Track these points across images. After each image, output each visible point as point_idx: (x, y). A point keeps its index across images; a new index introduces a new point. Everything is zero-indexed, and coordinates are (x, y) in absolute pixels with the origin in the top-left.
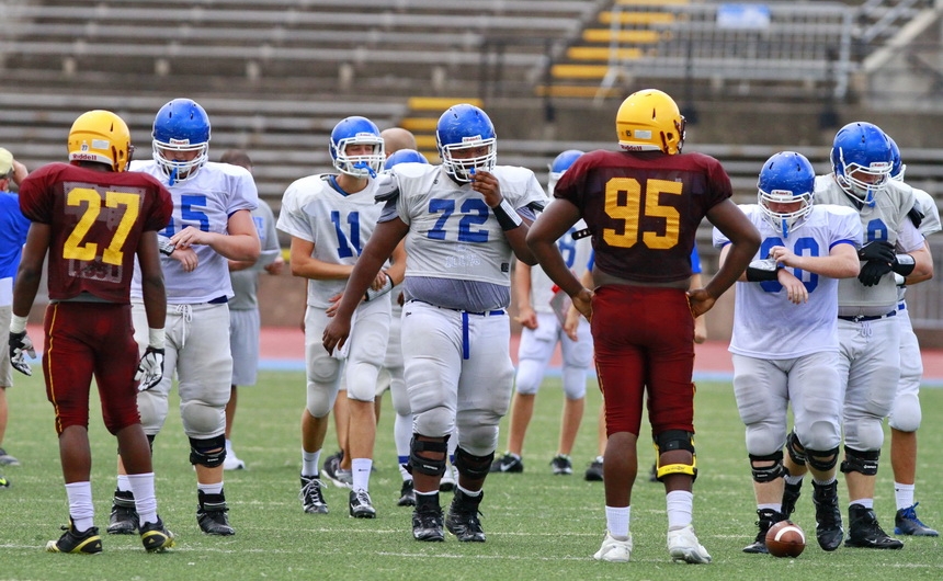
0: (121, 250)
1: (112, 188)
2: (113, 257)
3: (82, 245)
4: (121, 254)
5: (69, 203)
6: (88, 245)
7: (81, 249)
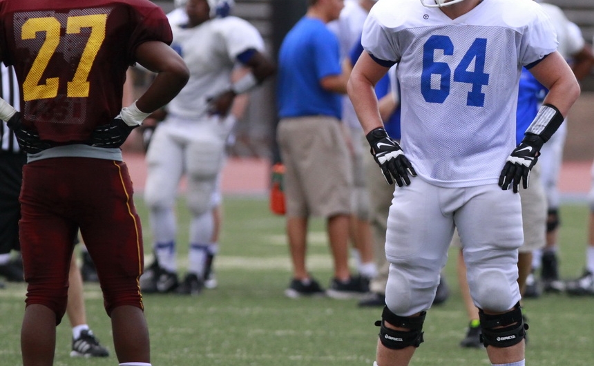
0: (87, 81)
1: (72, 12)
2: (80, 88)
3: (42, 82)
4: (88, 84)
5: (24, 37)
6: (48, 80)
7: (41, 87)
